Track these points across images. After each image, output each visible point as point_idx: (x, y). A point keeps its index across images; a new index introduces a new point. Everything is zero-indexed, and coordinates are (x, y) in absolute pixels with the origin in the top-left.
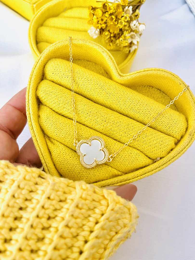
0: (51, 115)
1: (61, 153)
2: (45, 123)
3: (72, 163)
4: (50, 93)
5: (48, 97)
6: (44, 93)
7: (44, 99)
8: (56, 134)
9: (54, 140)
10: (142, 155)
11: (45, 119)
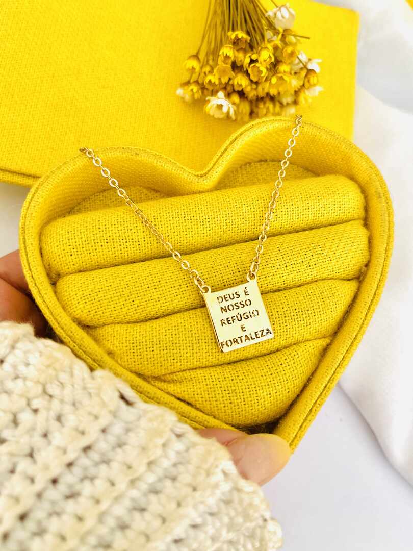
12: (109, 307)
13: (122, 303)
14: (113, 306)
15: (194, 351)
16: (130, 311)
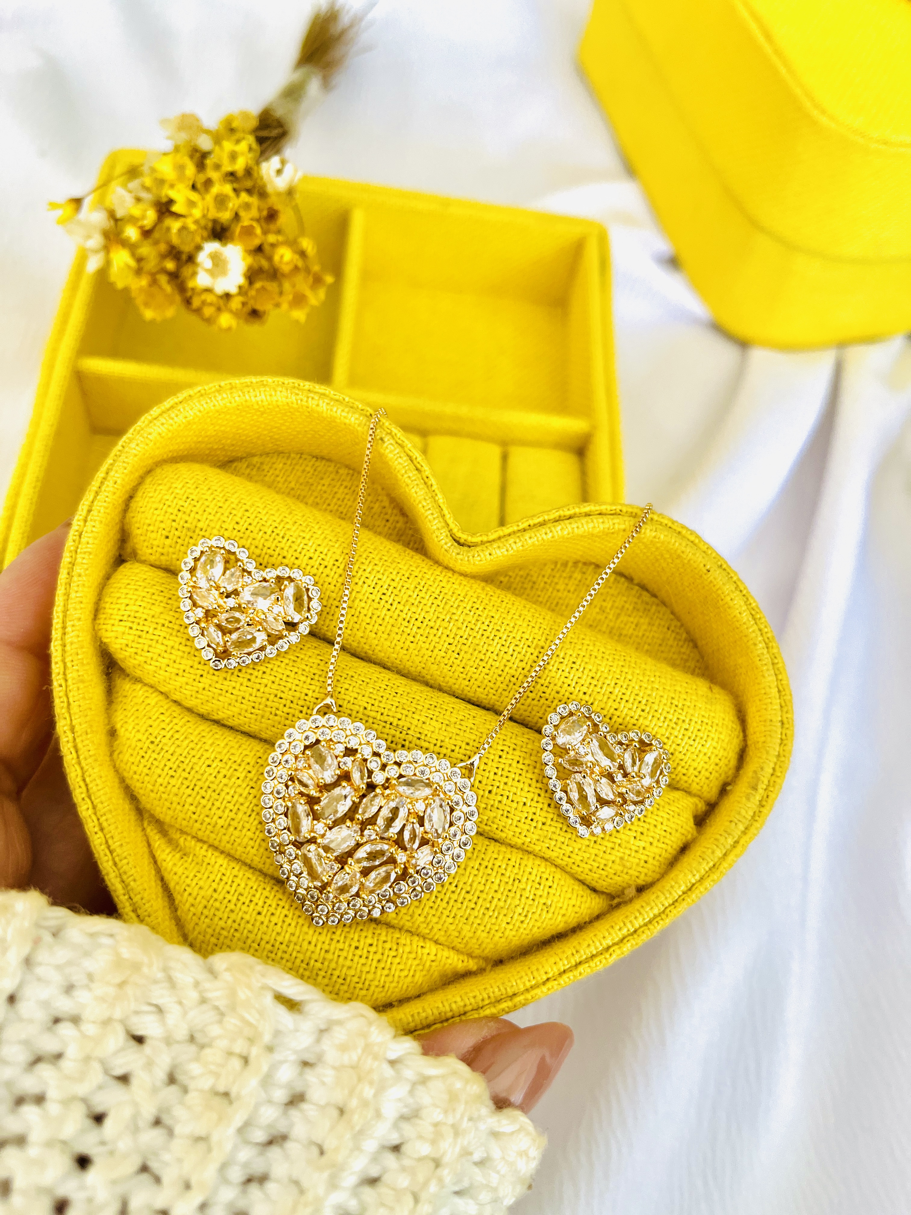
0: (168, 729)
1: (215, 895)
2: (141, 766)
3: (266, 938)
4: (159, 627)
5: (150, 646)
6: (131, 628)
7: (133, 655)
8: (190, 813)
9: (185, 836)
10: (562, 882)
11: (140, 745)
12: (160, 659)
13: (182, 667)
14: (166, 661)
15: (235, 824)
16: (188, 687)
